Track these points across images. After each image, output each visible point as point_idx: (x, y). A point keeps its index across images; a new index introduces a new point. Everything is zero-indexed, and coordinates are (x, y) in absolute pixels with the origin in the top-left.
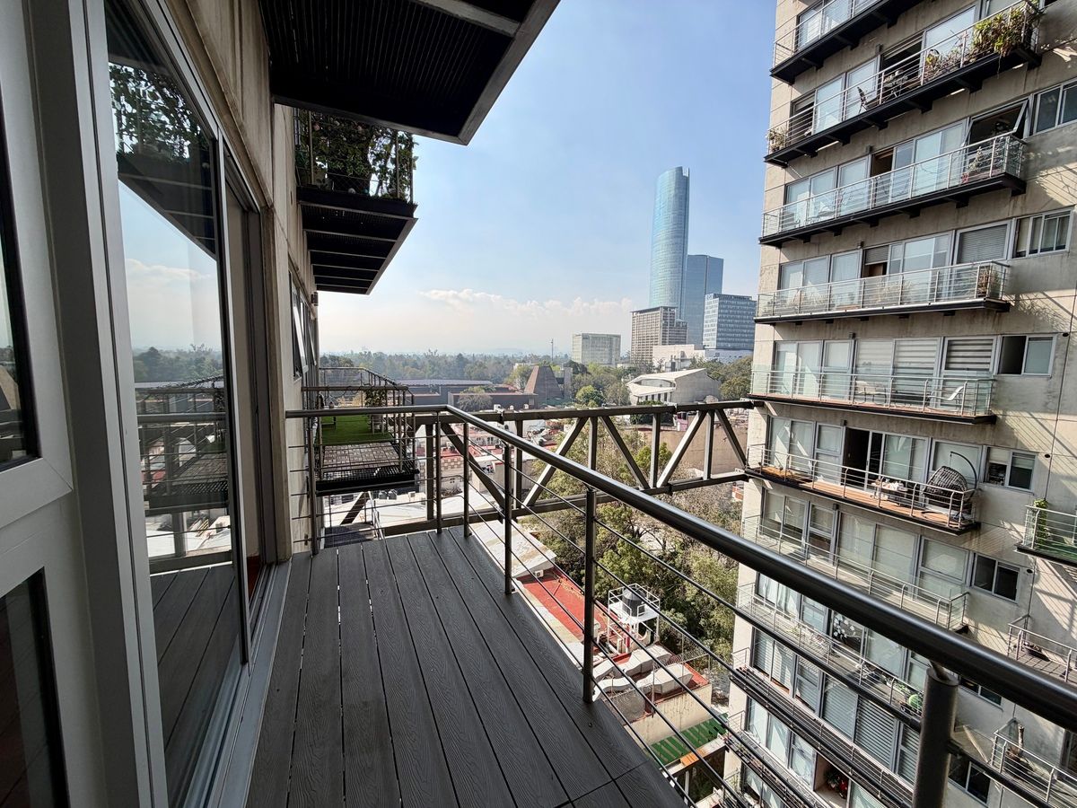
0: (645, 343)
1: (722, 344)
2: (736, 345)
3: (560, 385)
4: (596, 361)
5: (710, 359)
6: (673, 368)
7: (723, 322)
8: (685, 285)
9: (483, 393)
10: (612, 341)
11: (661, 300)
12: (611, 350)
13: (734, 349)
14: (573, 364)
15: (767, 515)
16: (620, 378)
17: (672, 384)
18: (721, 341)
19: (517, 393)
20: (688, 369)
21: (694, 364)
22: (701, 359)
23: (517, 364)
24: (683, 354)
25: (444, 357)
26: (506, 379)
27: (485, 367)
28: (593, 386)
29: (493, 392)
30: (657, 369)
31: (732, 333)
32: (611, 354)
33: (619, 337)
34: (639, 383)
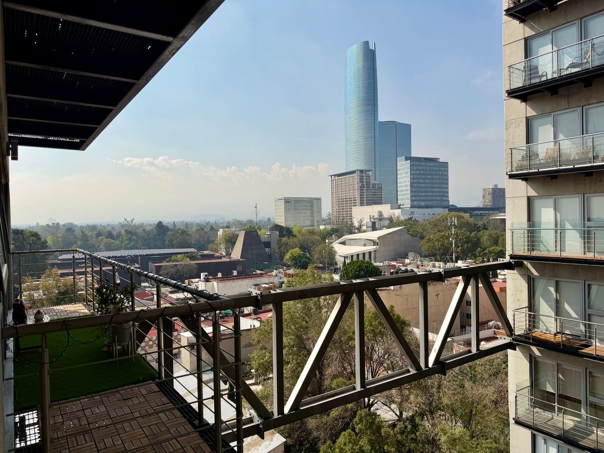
0: (344, 205)
1: (416, 203)
2: (428, 203)
3: (267, 250)
4: (299, 223)
5: (407, 217)
6: (374, 228)
7: (414, 183)
8: (377, 149)
9: (188, 261)
10: (312, 204)
11: (356, 163)
12: (312, 212)
13: (427, 207)
14: (277, 227)
15: (537, 385)
16: (324, 239)
17: (375, 243)
18: (415, 200)
19: (224, 260)
20: (388, 227)
21: (392, 223)
22: (398, 217)
23: (221, 230)
24: (380, 214)
25: (142, 225)
26: (210, 246)
27: (188, 235)
28: (300, 248)
29: (198, 260)
30: (358, 229)
31: (425, 192)
32: (312, 216)
33: (319, 199)
34: (343, 243)
